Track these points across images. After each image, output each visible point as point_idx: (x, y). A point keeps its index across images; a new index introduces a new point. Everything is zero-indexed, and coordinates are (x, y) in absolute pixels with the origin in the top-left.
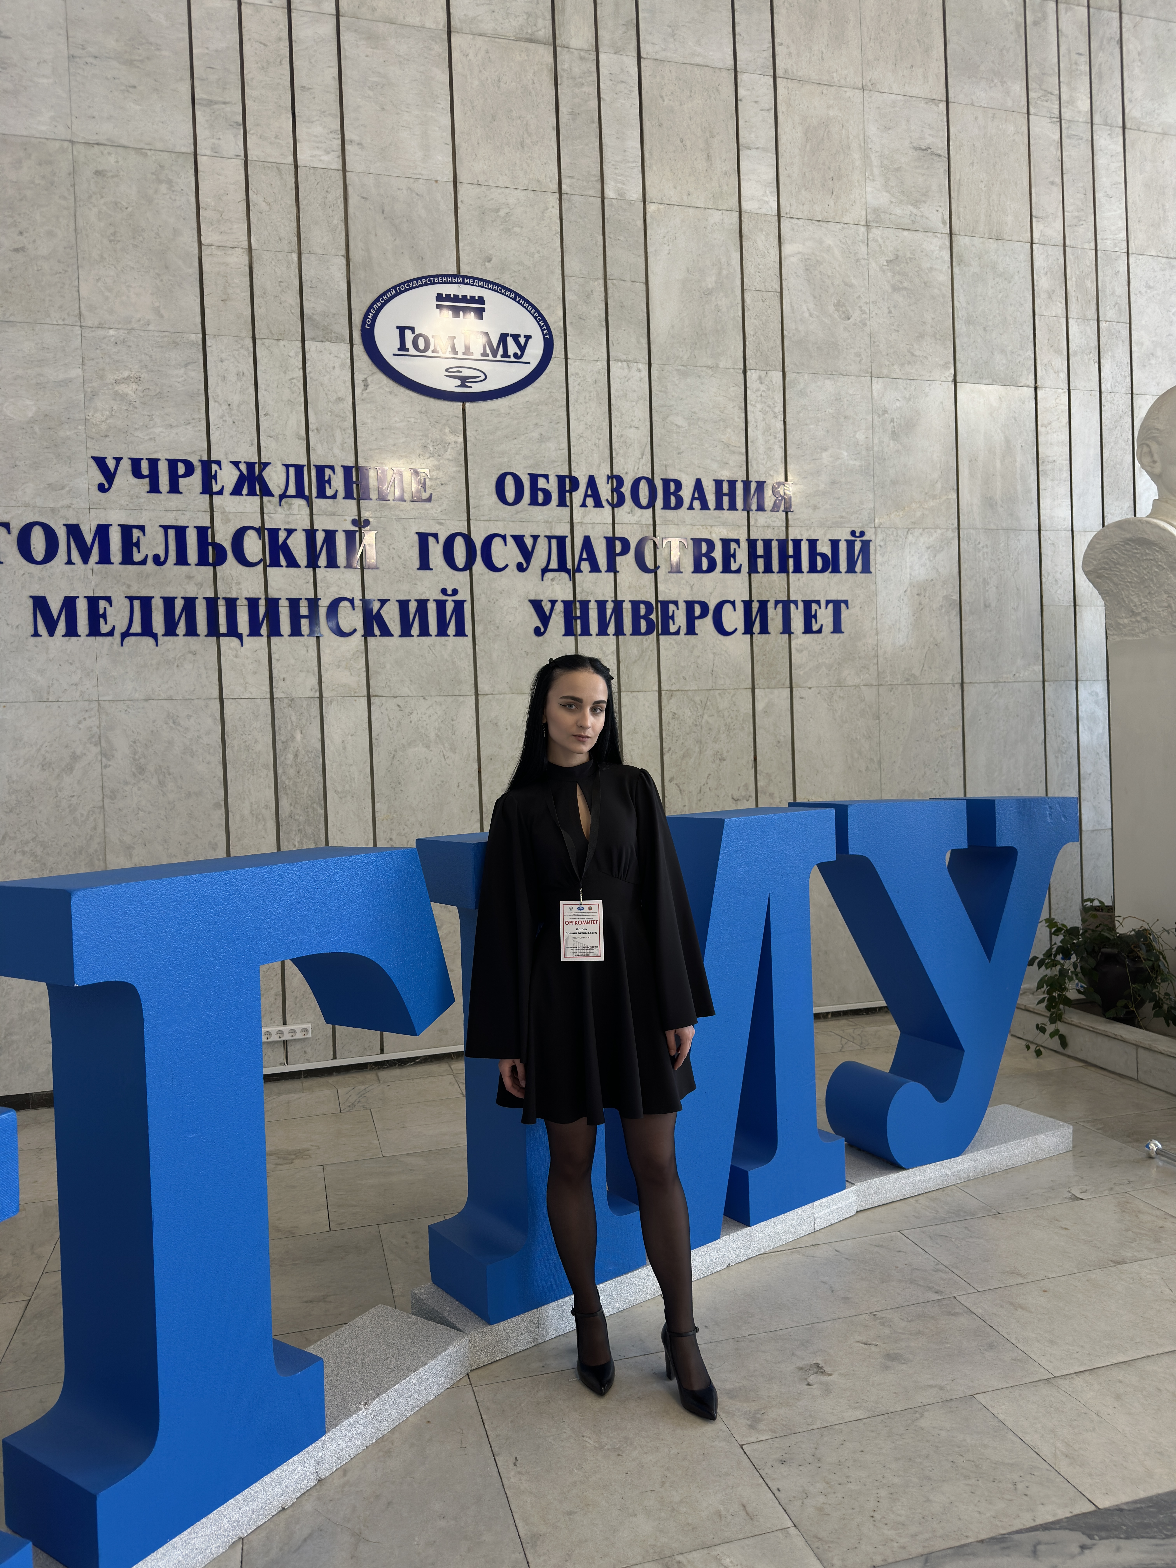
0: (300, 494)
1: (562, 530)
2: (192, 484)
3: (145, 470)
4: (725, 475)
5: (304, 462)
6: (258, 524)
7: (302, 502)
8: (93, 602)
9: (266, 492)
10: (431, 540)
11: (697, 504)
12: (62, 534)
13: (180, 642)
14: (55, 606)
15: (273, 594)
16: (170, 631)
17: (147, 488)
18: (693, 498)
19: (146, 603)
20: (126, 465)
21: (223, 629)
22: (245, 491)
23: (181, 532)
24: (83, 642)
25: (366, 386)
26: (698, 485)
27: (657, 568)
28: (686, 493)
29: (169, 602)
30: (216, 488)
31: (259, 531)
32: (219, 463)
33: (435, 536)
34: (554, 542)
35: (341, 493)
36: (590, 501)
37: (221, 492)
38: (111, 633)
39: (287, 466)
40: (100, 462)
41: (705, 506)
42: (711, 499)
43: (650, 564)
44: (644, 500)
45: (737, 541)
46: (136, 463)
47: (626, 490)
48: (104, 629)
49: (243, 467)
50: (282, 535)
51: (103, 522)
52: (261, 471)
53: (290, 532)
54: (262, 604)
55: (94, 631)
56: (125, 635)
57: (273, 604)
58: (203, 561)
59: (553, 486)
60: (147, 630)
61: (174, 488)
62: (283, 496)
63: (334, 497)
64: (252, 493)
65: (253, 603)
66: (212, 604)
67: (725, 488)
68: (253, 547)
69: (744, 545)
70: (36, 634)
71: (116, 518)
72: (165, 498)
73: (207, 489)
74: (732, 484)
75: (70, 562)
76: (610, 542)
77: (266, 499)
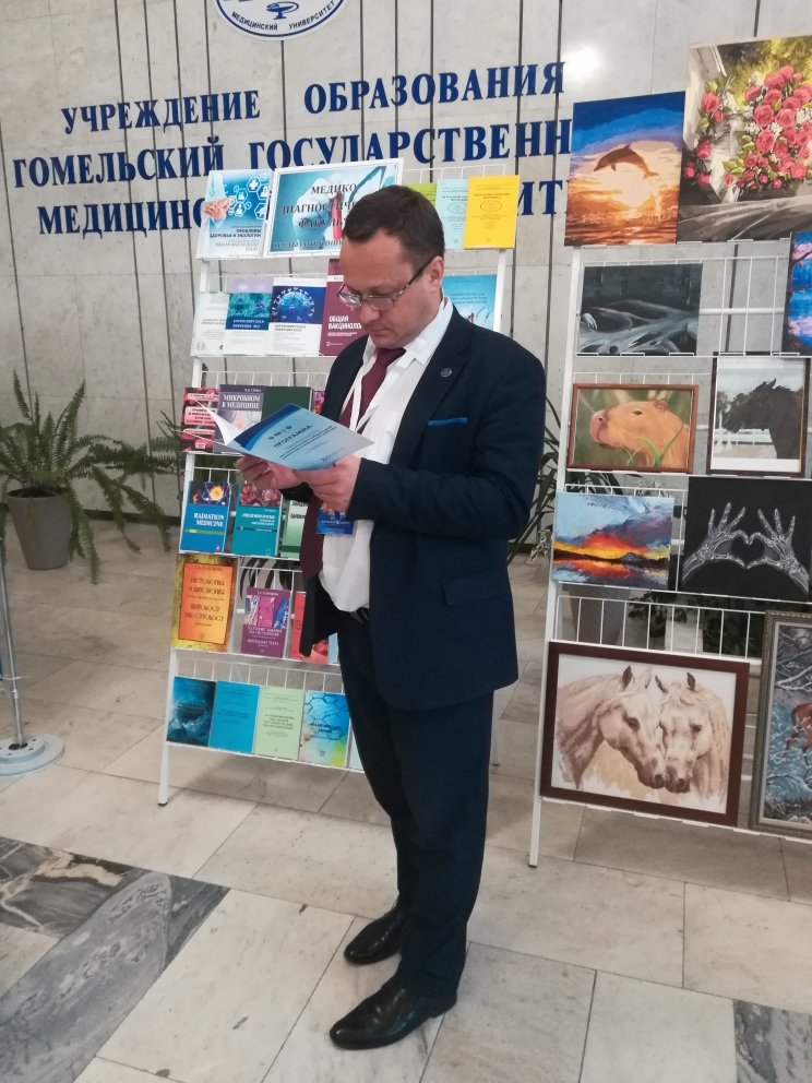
0: (176, 122)
1: (356, 131)
2: (114, 121)
3: (89, 116)
4: (498, 64)
5: (177, 96)
6: (151, 148)
7: (177, 127)
8: (68, 209)
9: (156, 123)
10: (259, 148)
11: (471, 94)
12: (50, 164)
13: (113, 235)
14: (50, 213)
15: (162, 199)
16: (108, 229)
17: (90, 128)
18: (468, 89)
19: (94, 208)
20: (79, 112)
21: (135, 226)
22: (144, 124)
23: (110, 156)
24: (65, 236)
25: (215, 28)
26: (473, 77)
27: (432, 157)
28: (461, 86)
29: (106, 207)
30: (127, 123)
31: (152, 152)
32: (128, 104)
33: (262, 144)
34: (348, 141)
35: (201, 118)
36: (378, 102)
37: (130, 126)
38: (78, 231)
39: (167, 101)
40: (66, 112)
41: (478, 96)
42: (484, 88)
43: (426, 155)
44: (423, 95)
45: (506, 127)
46: (84, 110)
47: (408, 89)
48: (75, 228)
49: (142, 105)
50: (166, 154)
51: (69, 154)
52: (153, 106)
53: (171, 151)
54: (156, 205)
55: (70, 230)
56: (86, 231)
57: (162, 205)
58: (123, 178)
59: (347, 93)
60: (96, 229)
61: (105, 127)
62: (166, 124)
63: (196, 121)
64: (147, 125)
65: (151, 205)
66: (129, 206)
67: (498, 77)
68: (150, 165)
69: (513, 130)
70: (42, 232)
71: (76, 151)
72: (100, 133)
73: (123, 126)
74: (505, 71)
75: (55, 184)
76: (393, 137)
77: (156, 128)
